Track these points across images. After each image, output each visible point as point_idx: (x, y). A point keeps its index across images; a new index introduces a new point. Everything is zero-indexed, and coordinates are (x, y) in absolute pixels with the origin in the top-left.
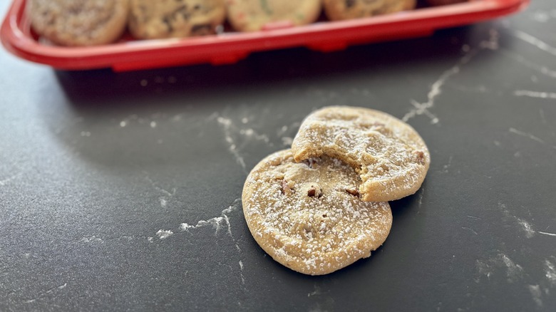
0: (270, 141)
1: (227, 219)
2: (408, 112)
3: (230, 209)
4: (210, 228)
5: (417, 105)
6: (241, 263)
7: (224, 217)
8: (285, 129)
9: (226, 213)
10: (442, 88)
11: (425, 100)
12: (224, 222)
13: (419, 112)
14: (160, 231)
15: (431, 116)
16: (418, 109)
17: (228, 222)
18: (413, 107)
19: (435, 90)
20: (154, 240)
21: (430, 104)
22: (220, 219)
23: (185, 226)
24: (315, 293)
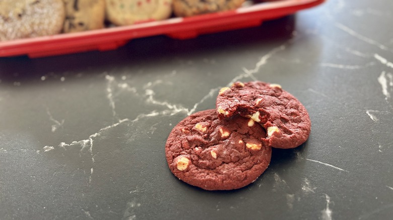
0: (137, 92)
1: (92, 141)
2: (238, 75)
3: (95, 135)
4: (78, 147)
5: (246, 71)
6: (92, 170)
7: (90, 140)
8: (150, 84)
9: (92, 138)
10: (268, 60)
11: (254, 68)
12: (89, 143)
13: (246, 76)
14: (46, 147)
15: (254, 78)
16: (246, 74)
17: (92, 143)
18: (243, 72)
19: (263, 61)
20: (40, 152)
21: (256, 71)
22: (87, 141)
23: (63, 144)
24: (135, 191)
